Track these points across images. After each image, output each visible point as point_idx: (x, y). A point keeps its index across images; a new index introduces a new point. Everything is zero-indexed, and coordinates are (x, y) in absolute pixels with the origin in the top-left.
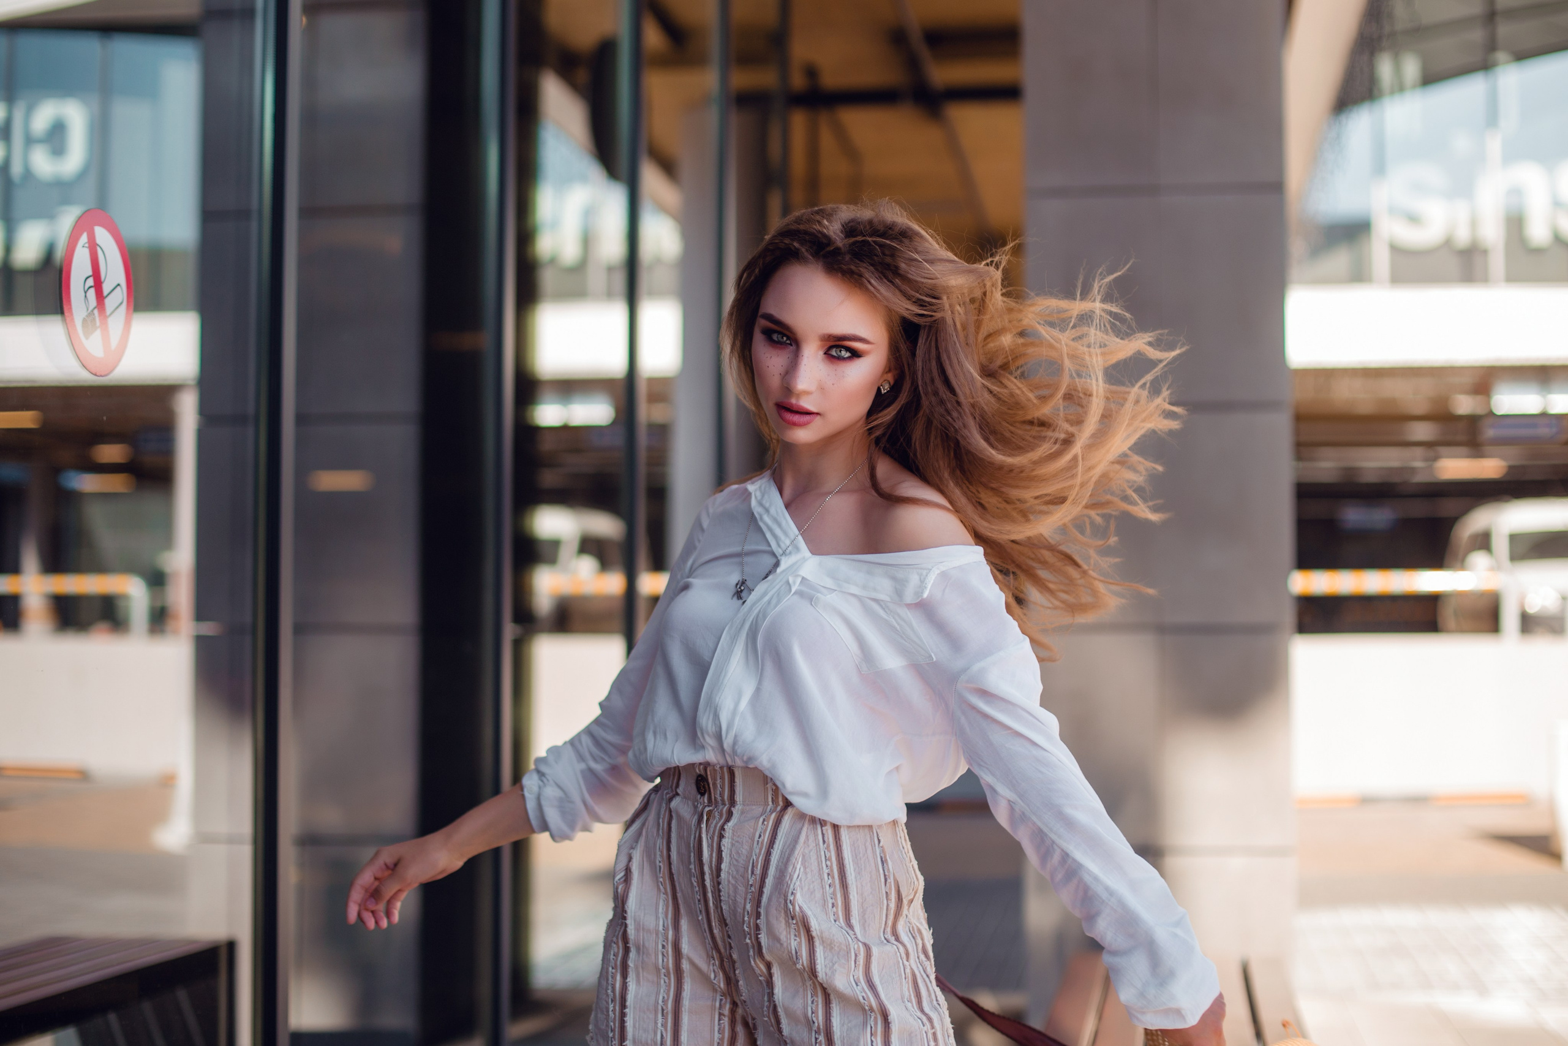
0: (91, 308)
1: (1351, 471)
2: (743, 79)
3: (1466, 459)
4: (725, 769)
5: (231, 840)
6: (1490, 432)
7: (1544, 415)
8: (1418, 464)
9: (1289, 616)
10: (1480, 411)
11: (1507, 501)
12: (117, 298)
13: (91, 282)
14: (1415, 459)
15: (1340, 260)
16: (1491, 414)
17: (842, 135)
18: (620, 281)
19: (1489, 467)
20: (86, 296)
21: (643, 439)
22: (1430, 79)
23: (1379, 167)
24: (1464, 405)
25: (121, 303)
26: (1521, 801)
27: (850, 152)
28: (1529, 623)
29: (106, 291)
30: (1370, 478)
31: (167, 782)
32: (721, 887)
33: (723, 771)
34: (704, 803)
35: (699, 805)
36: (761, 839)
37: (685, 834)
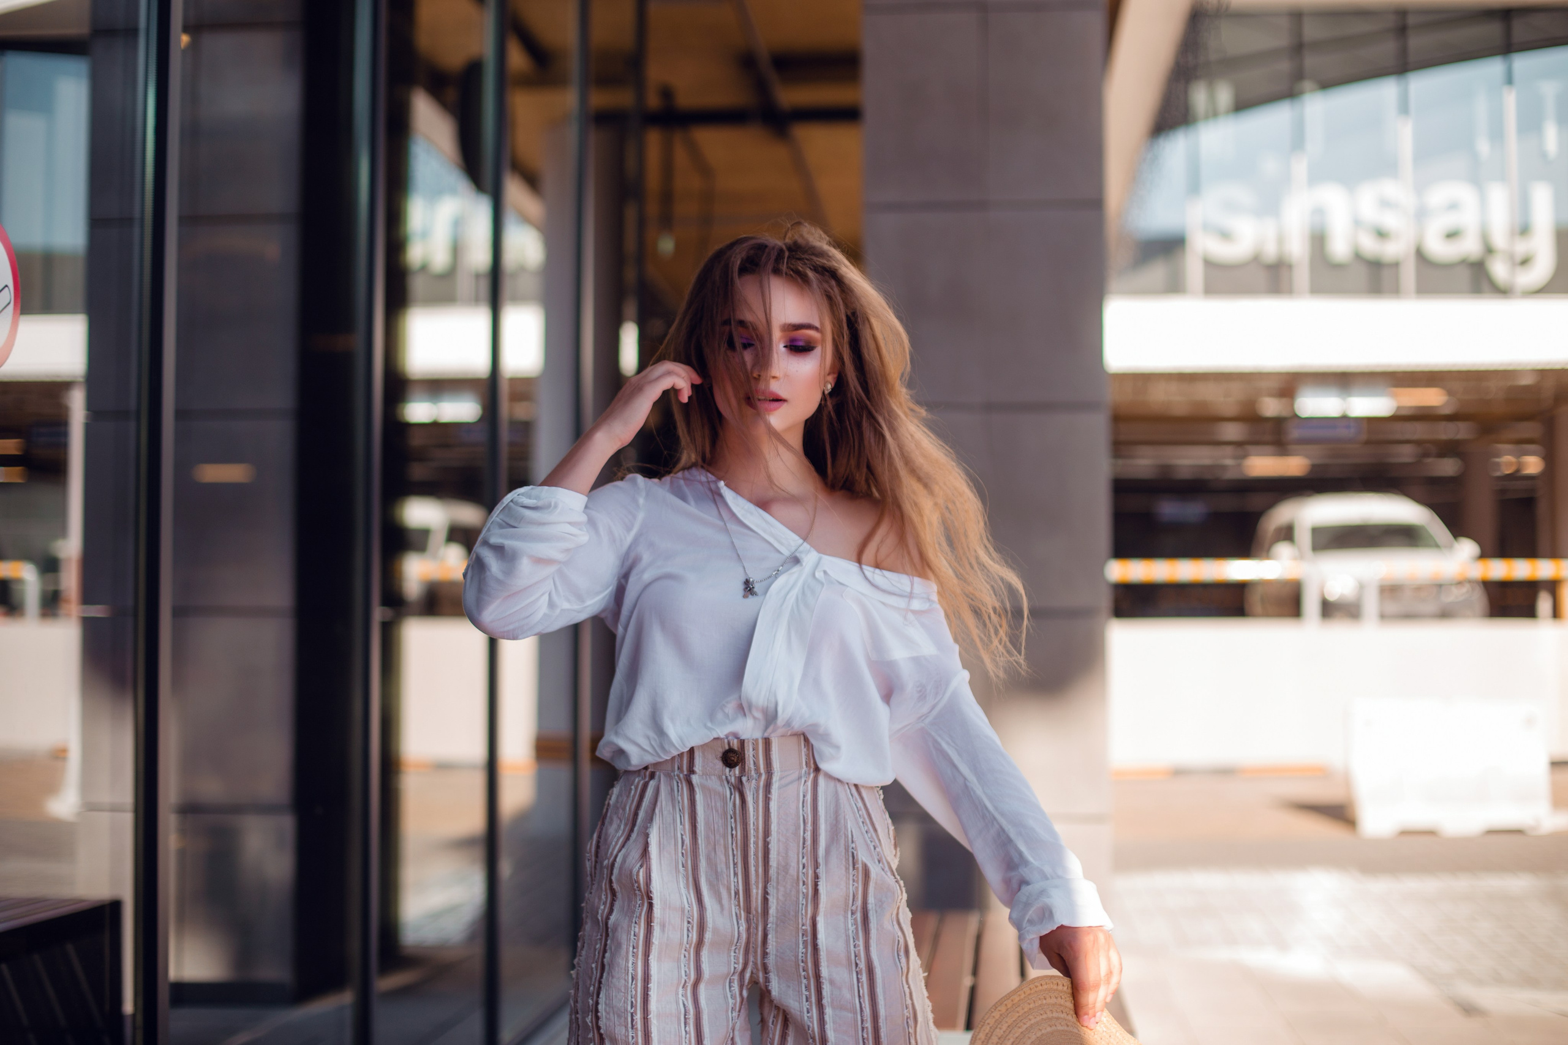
1: (1166, 469)
2: (600, 99)
3: (1273, 457)
4: (760, 740)
5: (115, 809)
6: (1294, 433)
7: (1345, 418)
8: (1229, 462)
9: (1105, 600)
10: (1285, 413)
11: (1309, 495)
14: (1225, 458)
15: (1157, 272)
16: (1296, 416)
17: (695, 153)
18: (484, 287)
19: (1293, 465)
21: (505, 435)
22: (1242, 105)
23: (1194, 186)
24: (1271, 407)
26: (1321, 772)
27: (704, 169)
28: (1329, 609)
30: (1184, 475)
31: (59, 755)
32: (770, 846)
33: (757, 744)
34: (735, 774)
35: (729, 778)
36: (806, 799)
37: (718, 804)
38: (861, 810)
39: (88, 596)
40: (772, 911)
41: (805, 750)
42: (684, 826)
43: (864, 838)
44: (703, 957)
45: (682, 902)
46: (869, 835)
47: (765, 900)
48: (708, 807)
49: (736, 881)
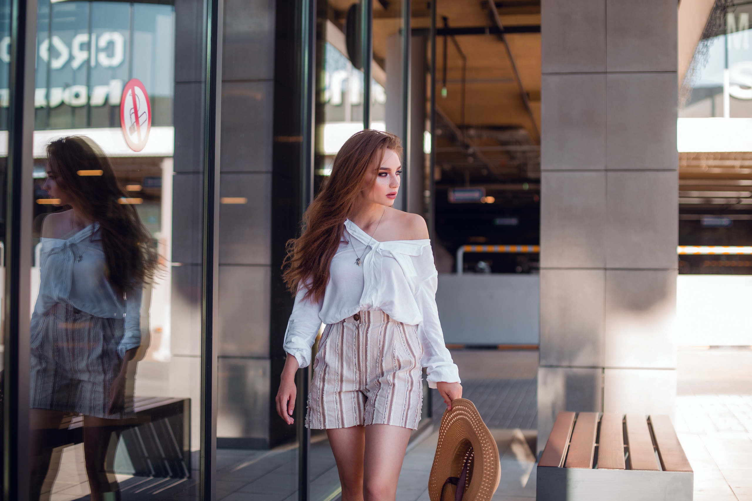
0: (133, 122)
1: (708, 199)
4: (366, 312)
5: (191, 356)
12: (144, 118)
13: (133, 111)
17: (458, 48)
20: (131, 117)
23: (726, 64)
25: (146, 120)
27: (462, 56)
29: (139, 115)
30: (718, 202)
31: (158, 331)
32: (367, 349)
33: (365, 313)
34: (358, 323)
35: (356, 324)
36: (381, 333)
37: (351, 333)
38: (403, 338)
39: (174, 260)
40: (368, 371)
41: (383, 315)
42: (339, 340)
43: (403, 348)
44: (344, 385)
45: (335, 366)
46: (405, 347)
47: (366, 367)
48: (347, 334)
49: (355, 360)
